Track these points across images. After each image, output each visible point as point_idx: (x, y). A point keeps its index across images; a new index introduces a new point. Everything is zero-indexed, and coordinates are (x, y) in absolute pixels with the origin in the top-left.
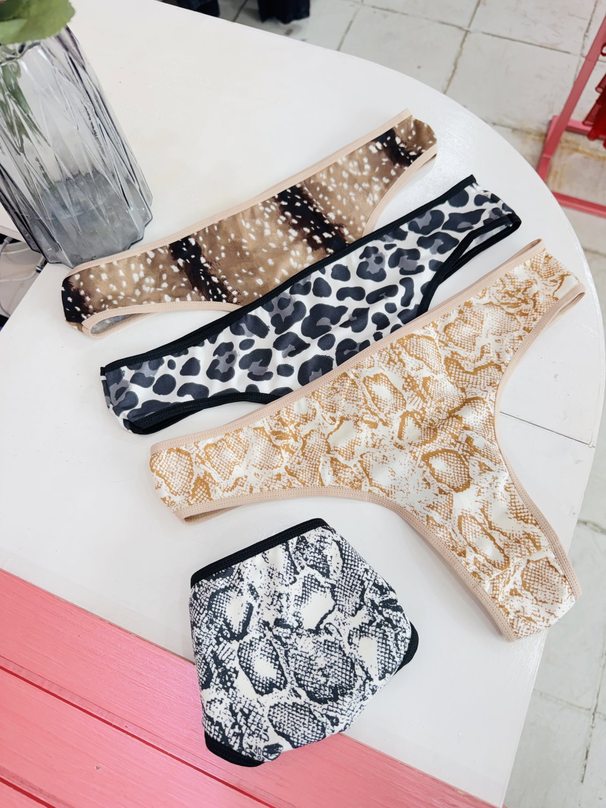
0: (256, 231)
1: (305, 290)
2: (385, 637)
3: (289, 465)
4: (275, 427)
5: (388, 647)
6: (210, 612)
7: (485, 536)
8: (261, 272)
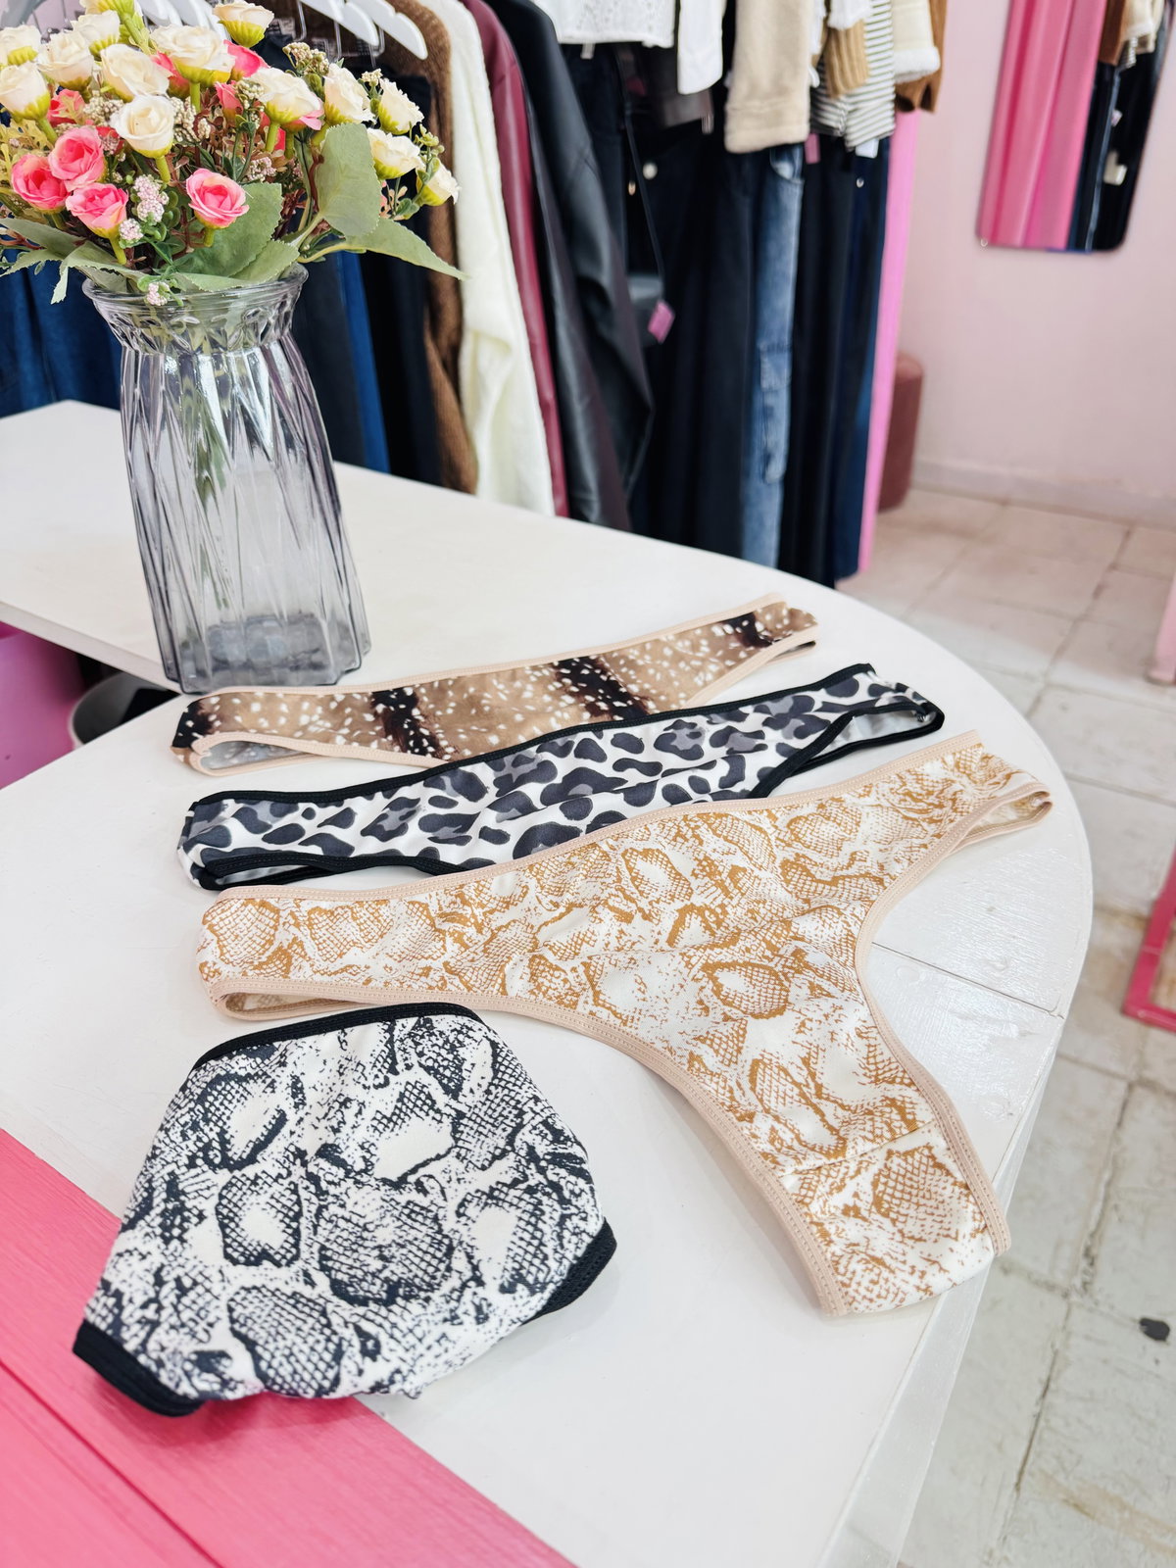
0: (511, 691)
1: (562, 752)
2: (537, 1212)
3: (452, 960)
5: (538, 1234)
6: (199, 1107)
7: (805, 1107)
8: (500, 730)
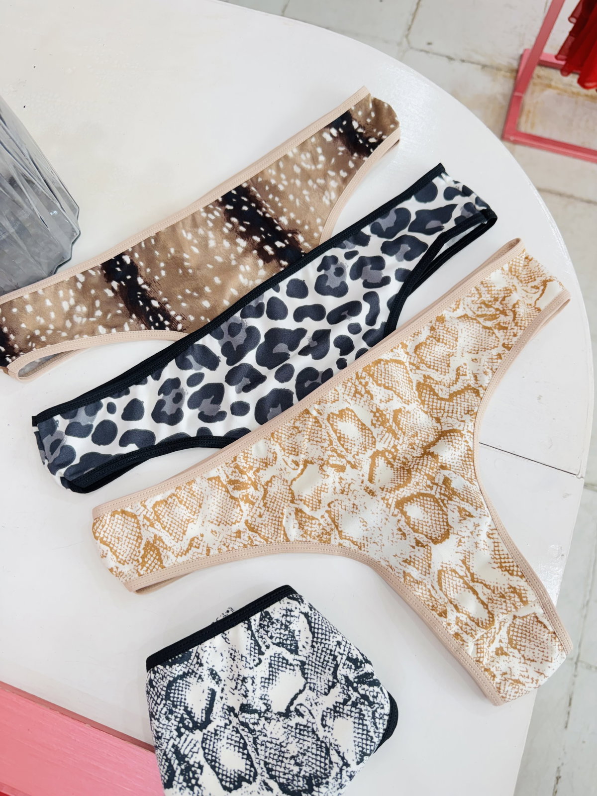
0: (199, 243)
1: (258, 312)
2: (361, 716)
3: (249, 518)
4: (232, 475)
5: (365, 728)
6: (168, 702)
7: (467, 590)
8: (207, 293)
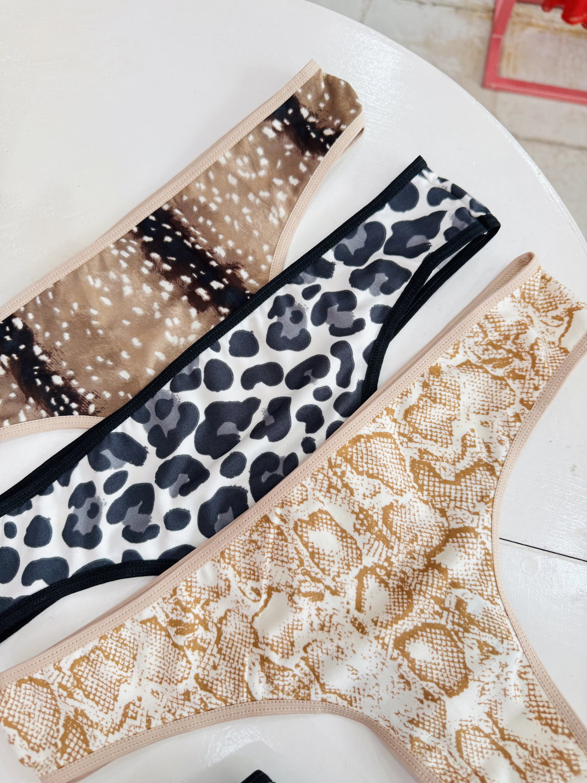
0: (112, 291)
1: (193, 382)
3: (200, 671)
4: (173, 613)
7: (496, 752)
8: (125, 360)
